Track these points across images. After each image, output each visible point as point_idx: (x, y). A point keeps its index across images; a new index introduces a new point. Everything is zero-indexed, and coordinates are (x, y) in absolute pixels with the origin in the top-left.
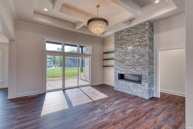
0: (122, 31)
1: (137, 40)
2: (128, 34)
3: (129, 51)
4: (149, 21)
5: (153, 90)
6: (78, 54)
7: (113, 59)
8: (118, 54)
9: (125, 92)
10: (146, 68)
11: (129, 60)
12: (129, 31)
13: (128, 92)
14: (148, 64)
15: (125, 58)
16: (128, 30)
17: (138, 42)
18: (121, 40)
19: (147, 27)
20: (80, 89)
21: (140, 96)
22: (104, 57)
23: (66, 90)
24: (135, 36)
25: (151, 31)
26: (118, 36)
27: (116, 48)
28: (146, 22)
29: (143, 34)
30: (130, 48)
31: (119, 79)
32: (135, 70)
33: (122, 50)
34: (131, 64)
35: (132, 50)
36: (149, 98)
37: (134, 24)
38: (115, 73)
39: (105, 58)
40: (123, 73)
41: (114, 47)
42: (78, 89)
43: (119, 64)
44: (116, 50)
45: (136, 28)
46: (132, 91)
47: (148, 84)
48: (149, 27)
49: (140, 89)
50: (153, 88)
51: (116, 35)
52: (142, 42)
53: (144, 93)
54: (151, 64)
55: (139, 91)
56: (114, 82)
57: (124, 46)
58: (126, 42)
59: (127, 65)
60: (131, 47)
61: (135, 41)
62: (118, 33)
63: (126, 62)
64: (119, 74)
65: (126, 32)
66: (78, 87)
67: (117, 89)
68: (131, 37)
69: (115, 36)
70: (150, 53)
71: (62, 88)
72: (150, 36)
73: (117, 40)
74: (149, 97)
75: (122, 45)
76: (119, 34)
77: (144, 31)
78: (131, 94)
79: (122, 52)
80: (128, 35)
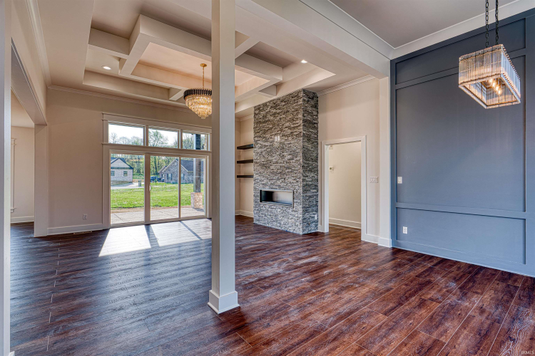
0: (265, 105)
1: (287, 124)
2: (274, 111)
3: (276, 145)
4: (304, 90)
5: (316, 218)
6: (178, 150)
7: (251, 161)
8: (259, 151)
9: (270, 226)
10: (300, 178)
11: (277, 163)
12: (276, 106)
13: (275, 226)
14: (301, 171)
15: (270, 158)
16: (275, 104)
17: (289, 128)
18: (264, 122)
19: (301, 102)
20: (184, 225)
21: (291, 231)
22: (239, 157)
23: (152, 225)
24: (284, 116)
25: (309, 109)
26: (259, 113)
27: (256, 139)
28: (299, 92)
29: (295, 113)
30: (278, 139)
31: (261, 201)
32: (285, 182)
33: (266, 144)
34: (279, 171)
35: (280, 143)
36: (306, 232)
37: (283, 93)
38: (255, 189)
39: (242, 159)
40: (267, 189)
41: (253, 136)
42: (180, 225)
43: (262, 171)
44: (256, 141)
45: (285, 100)
46: (280, 224)
47: (301, 206)
48: (304, 100)
49: (291, 217)
50: (316, 216)
51: (257, 112)
52: (294, 128)
53: (297, 223)
54: (311, 171)
55: (290, 221)
56: (253, 209)
57: (268, 136)
58: (271, 126)
59: (273, 173)
60: (279, 137)
61: (284, 126)
62: (259, 109)
63: (272, 167)
64: (261, 191)
65: (272, 107)
66: (179, 220)
67: (257, 222)
68: (278, 118)
69: (255, 114)
70: (309, 150)
71: (143, 220)
72: (309, 118)
73: (257, 122)
74: (304, 230)
75: (265, 132)
76: (260, 111)
77: (297, 107)
78: (279, 228)
79: (265, 146)
80: (275, 113)
